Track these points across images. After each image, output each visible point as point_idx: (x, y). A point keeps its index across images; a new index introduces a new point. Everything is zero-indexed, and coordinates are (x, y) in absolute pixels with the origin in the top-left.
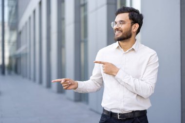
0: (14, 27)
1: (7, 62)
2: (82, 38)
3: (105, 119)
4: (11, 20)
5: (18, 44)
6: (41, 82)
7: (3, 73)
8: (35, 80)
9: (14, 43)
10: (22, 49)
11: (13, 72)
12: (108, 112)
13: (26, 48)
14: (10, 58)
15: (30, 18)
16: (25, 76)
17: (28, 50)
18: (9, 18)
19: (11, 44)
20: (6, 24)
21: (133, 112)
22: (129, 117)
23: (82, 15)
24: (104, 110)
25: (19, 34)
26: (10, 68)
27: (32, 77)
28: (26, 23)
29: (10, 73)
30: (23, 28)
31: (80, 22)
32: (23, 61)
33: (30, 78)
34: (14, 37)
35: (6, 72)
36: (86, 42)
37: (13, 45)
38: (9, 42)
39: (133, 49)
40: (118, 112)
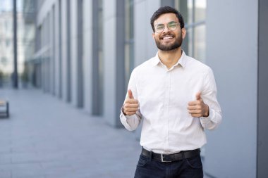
0: (31, 18)
1: (21, 69)
2: (127, 39)
3: (144, 162)
4: (27, 10)
5: (36, 43)
6: (69, 99)
7: (16, 85)
8: (60, 96)
9: (31, 42)
10: (43, 52)
11: (30, 85)
12: (148, 152)
13: (48, 51)
14: (26, 64)
15: (54, 7)
16: (47, 91)
17: (51, 54)
18: (24, 7)
19: (27, 44)
20: (20, 15)
21: (182, 152)
23: (127, 6)
24: (143, 150)
25: (39, 29)
26: (25, 77)
27: (57, 91)
28: (48, 14)
29: (25, 87)
30: (44, 21)
31: (123, 15)
32: (44, 68)
33: (54, 94)
34: (31, 34)
35: (20, 84)
36: (132, 45)
37: (30, 45)
38: (25, 40)
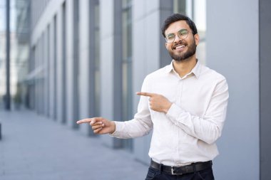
0: (25, 39)
1: (13, 91)
2: (125, 57)
4: (21, 29)
5: (30, 64)
6: (64, 121)
7: (8, 107)
8: (55, 118)
9: (24, 62)
10: (37, 72)
11: (23, 107)
12: (158, 165)
13: (43, 71)
14: (19, 85)
15: (48, 27)
16: (40, 112)
17: (46, 74)
18: (18, 27)
19: (20, 64)
20: (13, 35)
21: (193, 164)
22: (187, 171)
23: (125, 25)
24: (152, 162)
25: (33, 49)
26: (18, 99)
27: (52, 112)
28: (43, 34)
29: (18, 108)
30: (38, 40)
31: (121, 34)
32: (38, 90)
33: (48, 115)
34: (25, 54)
35: (13, 106)
36: (130, 63)
37: (23, 66)
38: (18, 61)
39: (193, 74)
40: (172, 164)
